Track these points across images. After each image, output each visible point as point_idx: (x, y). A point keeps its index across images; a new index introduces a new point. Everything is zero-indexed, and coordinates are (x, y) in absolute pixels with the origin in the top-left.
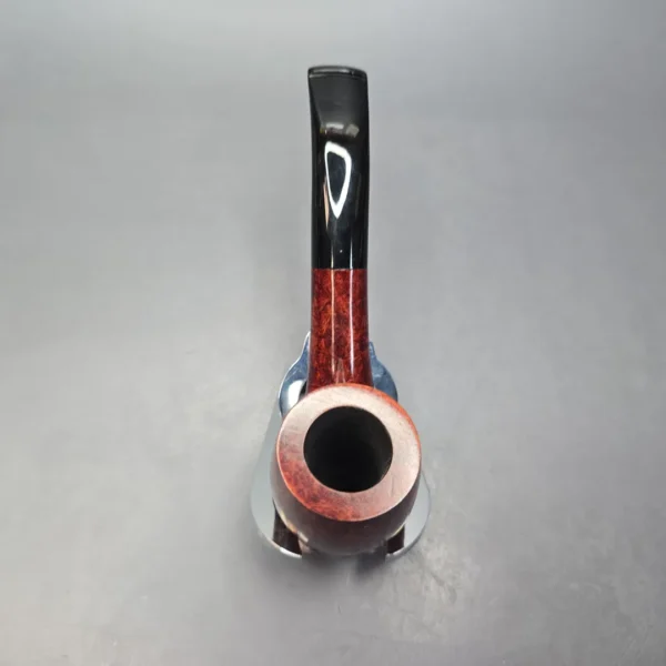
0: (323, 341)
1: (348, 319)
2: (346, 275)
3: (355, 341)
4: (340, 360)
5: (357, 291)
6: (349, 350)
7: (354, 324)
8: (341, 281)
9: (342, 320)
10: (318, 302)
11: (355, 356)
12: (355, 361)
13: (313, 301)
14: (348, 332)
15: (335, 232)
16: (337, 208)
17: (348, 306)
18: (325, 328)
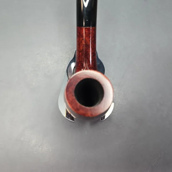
0: (81, 53)
1: (89, 46)
2: (89, 30)
3: (92, 53)
4: (87, 60)
5: (93, 35)
6: (90, 56)
7: (91, 47)
8: (87, 32)
9: (87, 46)
10: (79, 39)
11: (92, 58)
12: (92, 60)
13: (77, 39)
14: (89, 50)
15: (85, 13)
16: (86, 4)
17: (90, 41)
18: (81, 48)
